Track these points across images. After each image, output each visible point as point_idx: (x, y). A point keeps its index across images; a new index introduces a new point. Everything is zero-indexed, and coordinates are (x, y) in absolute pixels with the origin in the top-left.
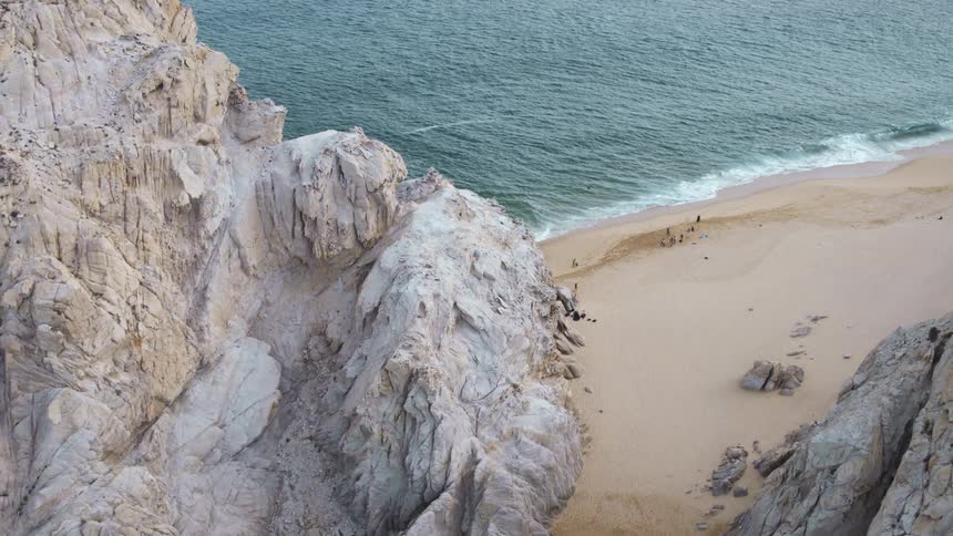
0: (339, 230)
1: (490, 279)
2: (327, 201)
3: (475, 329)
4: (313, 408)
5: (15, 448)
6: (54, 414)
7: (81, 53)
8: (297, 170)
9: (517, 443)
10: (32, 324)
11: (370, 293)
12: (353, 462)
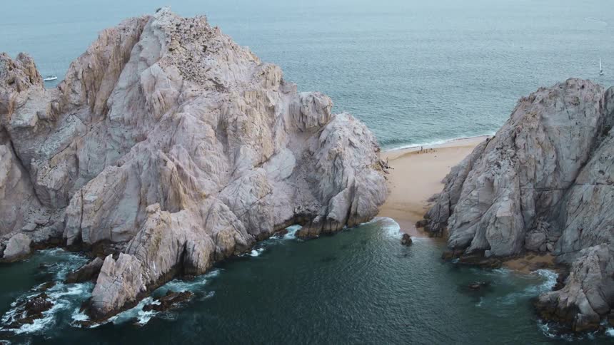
0: (313, 120)
1: (359, 135)
2: (310, 110)
3: (355, 147)
4: (305, 171)
5: (229, 160)
6: (241, 151)
7: (240, 63)
8: (301, 101)
9: (367, 182)
10: (236, 127)
11: (323, 136)
12: (317, 182)
